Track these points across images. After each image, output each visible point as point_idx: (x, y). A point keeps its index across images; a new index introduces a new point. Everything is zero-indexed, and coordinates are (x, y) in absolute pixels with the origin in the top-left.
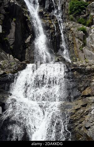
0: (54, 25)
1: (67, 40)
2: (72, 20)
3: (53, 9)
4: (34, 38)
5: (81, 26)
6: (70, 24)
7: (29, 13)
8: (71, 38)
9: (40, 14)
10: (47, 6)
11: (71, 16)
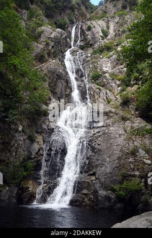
0: (83, 85)
1: (90, 94)
2: (93, 83)
3: (83, 76)
4: (71, 91)
5: (98, 86)
6: (92, 85)
7: (69, 78)
8: (92, 93)
9: (76, 78)
10: (79, 75)
11: (93, 81)
